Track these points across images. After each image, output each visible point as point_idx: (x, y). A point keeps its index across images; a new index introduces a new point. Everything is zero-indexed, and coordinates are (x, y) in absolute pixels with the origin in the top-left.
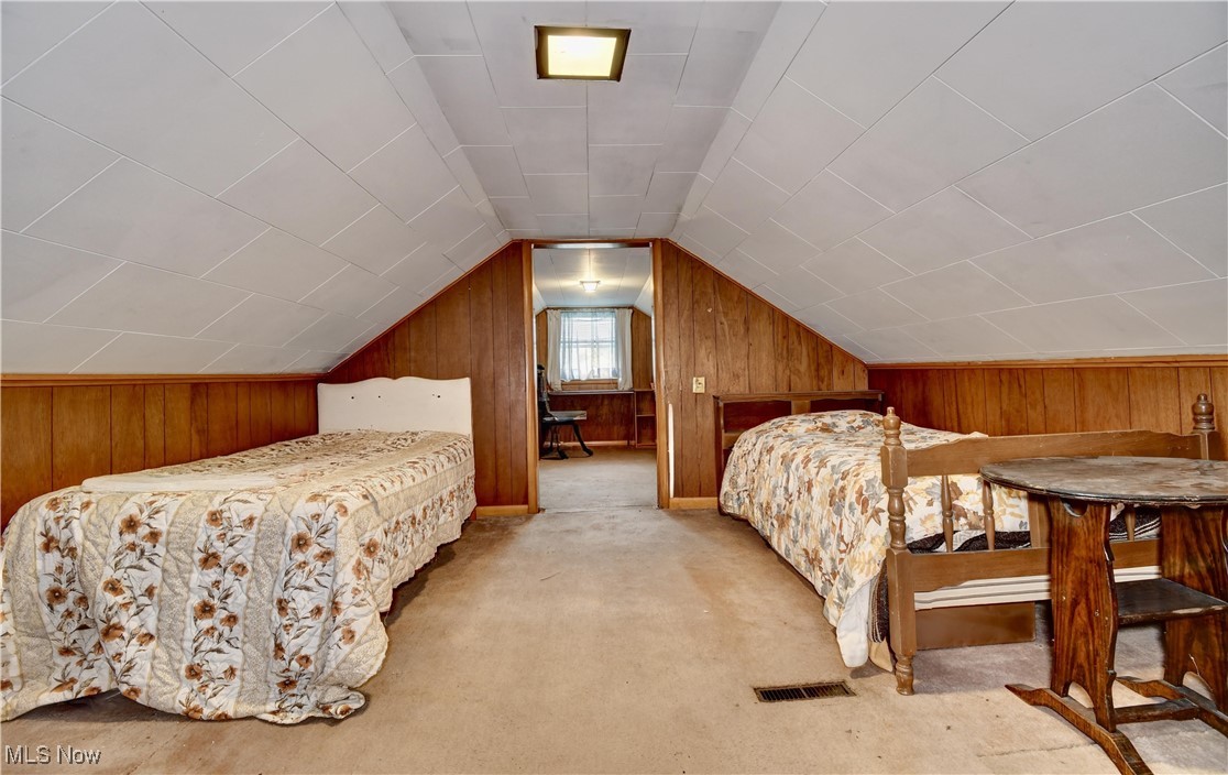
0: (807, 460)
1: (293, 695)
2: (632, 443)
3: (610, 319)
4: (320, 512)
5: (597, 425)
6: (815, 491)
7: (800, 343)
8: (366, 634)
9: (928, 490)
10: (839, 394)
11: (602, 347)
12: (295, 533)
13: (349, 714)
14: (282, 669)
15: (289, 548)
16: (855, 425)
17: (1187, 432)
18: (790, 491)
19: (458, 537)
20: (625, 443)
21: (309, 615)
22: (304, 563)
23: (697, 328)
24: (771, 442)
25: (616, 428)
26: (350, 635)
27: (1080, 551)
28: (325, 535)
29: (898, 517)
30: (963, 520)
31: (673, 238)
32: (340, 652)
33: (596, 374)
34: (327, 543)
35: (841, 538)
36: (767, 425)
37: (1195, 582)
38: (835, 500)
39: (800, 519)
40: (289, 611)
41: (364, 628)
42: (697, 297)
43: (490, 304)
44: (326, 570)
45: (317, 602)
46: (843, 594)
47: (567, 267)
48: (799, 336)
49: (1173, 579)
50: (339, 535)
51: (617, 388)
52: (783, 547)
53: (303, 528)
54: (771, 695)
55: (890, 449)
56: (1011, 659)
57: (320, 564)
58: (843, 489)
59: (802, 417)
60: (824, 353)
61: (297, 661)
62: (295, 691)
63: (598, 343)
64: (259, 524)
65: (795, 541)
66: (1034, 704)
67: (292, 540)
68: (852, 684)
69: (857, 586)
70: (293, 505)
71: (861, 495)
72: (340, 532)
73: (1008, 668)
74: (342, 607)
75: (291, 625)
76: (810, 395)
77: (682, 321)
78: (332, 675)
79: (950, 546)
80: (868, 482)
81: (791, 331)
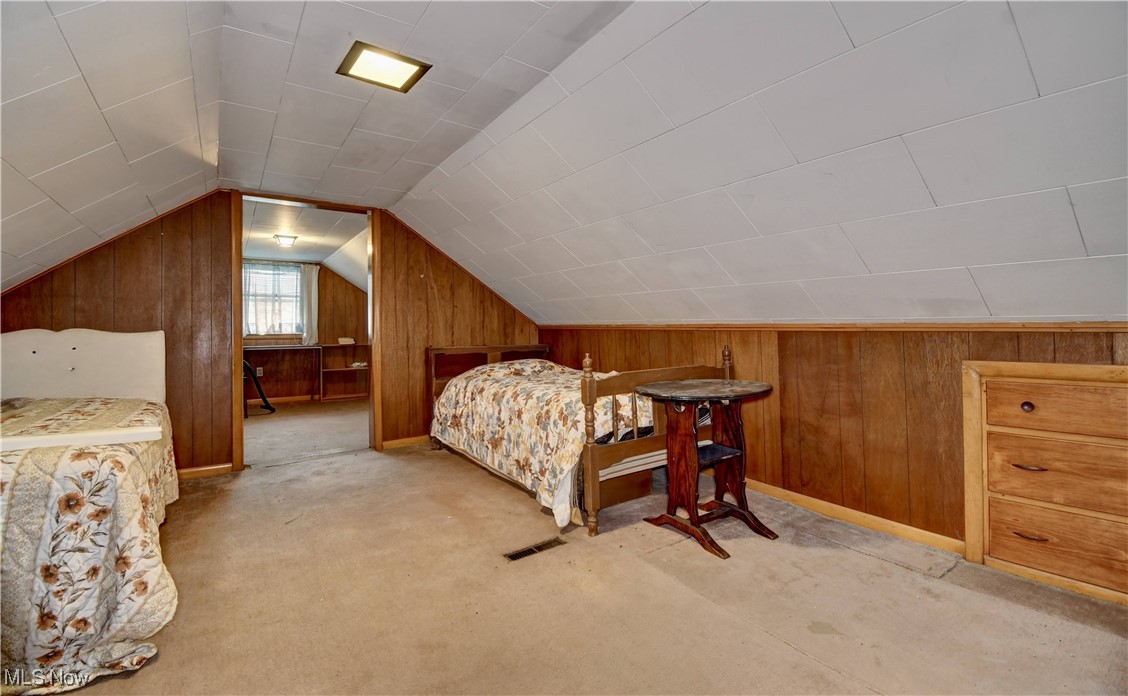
0: (515, 396)
1: (61, 665)
2: (317, 397)
3: (295, 273)
4: (92, 470)
5: (277, 381)
6: (525, 417)
7: (492, 306)
8: (159, 583)
9: (604, 406)
10: (521, 348)
11: (285, 301)
12: (62, 494)
13: (145, 663)
14: (52, 639)
15: (55, 511)
16: (536, 369)
17: (719, 367)
18: (502, 419)
19: (177, 497)
20: (308, 397)
21: (85, 577)
22: (77, 524)
23: (411, 291)
24: (481, 384)
25: (298, 383)
26: (143, 587)
27: (682, 431)
28: (100, 493)
29: (590, 422)
30: (622, 423)
31: (392, 210)
32: (129, 606)
33: (277, 328)
34: (103, 500)
35: (547, 445)
36: (471, 372)
37: (728, 443)
38: (542, 421)
39: (512, 438)
40: (61, 576)
41: (156, 579)
42: (411, 264)
43: (189, 252)
44: (102, 529)
45: (92, 563)
46: (553, 482)
47: (265, 220)
48: (492, 303)
49: (718, 443)
50: (121, 490)
51: (300, 343)
52: (496, 463)
53: (72, 488)
54: (515, 556)
55: (588, 380)
56: (642, 505)
57: (94, 523)
58: (548, 412)
59: (498, 365)
60: (510, 315)
61: (73, 626)
62: (61, 661)
63: (280, 297)
64: (12, 489)
65: (508, 456)
66: (659, 525)
67: (60, 502)
68: (563, 538)
69: (565, 472)
70: (55, 465)
71: (562, 413)
72: (121, 487)
73: (642, 510)
74: (132, 560)
75: (64, 591)
76: (502, 348)
77: (398, 284)
78: (122, 629)
79: (616, 439)
80: (566, 404)
81: (486, 296)
